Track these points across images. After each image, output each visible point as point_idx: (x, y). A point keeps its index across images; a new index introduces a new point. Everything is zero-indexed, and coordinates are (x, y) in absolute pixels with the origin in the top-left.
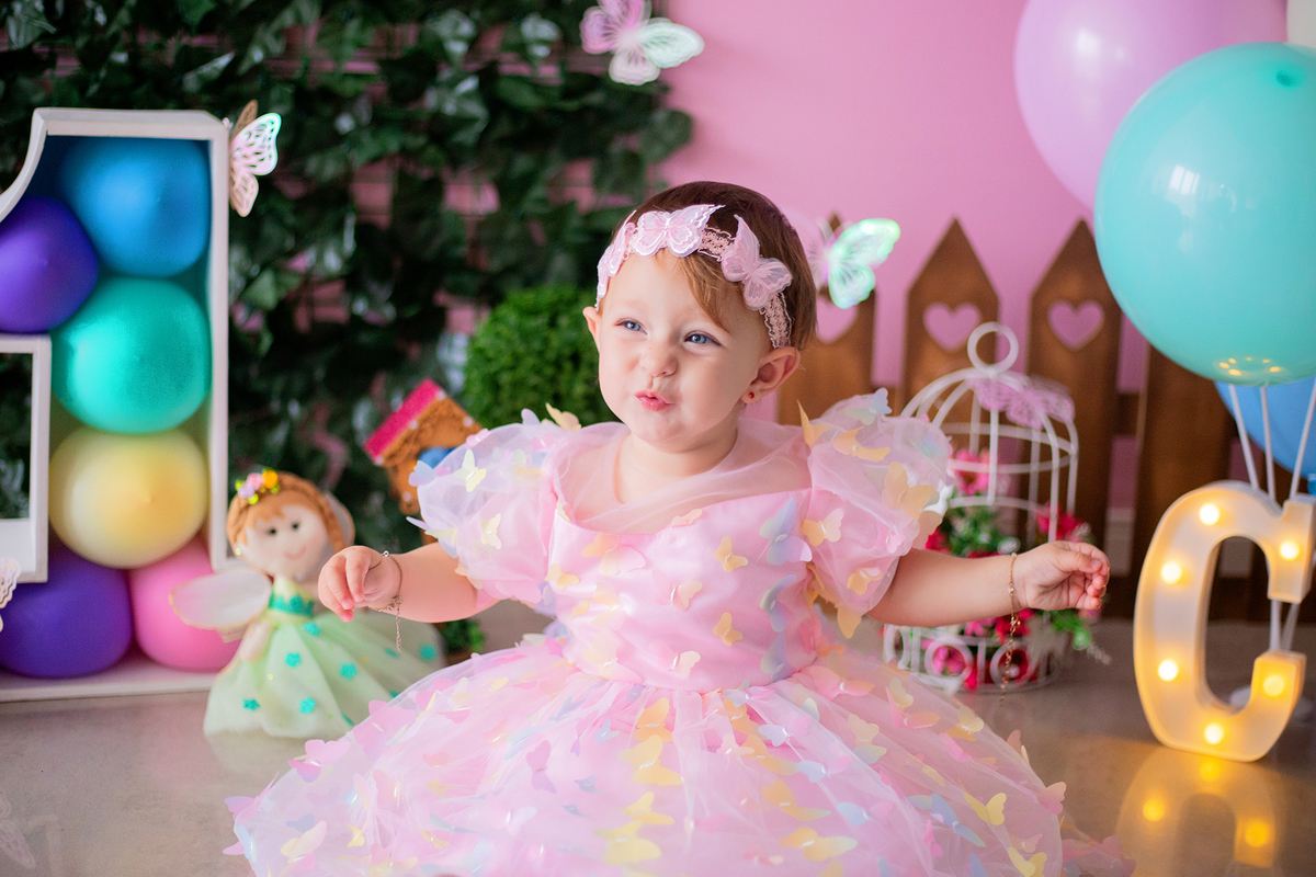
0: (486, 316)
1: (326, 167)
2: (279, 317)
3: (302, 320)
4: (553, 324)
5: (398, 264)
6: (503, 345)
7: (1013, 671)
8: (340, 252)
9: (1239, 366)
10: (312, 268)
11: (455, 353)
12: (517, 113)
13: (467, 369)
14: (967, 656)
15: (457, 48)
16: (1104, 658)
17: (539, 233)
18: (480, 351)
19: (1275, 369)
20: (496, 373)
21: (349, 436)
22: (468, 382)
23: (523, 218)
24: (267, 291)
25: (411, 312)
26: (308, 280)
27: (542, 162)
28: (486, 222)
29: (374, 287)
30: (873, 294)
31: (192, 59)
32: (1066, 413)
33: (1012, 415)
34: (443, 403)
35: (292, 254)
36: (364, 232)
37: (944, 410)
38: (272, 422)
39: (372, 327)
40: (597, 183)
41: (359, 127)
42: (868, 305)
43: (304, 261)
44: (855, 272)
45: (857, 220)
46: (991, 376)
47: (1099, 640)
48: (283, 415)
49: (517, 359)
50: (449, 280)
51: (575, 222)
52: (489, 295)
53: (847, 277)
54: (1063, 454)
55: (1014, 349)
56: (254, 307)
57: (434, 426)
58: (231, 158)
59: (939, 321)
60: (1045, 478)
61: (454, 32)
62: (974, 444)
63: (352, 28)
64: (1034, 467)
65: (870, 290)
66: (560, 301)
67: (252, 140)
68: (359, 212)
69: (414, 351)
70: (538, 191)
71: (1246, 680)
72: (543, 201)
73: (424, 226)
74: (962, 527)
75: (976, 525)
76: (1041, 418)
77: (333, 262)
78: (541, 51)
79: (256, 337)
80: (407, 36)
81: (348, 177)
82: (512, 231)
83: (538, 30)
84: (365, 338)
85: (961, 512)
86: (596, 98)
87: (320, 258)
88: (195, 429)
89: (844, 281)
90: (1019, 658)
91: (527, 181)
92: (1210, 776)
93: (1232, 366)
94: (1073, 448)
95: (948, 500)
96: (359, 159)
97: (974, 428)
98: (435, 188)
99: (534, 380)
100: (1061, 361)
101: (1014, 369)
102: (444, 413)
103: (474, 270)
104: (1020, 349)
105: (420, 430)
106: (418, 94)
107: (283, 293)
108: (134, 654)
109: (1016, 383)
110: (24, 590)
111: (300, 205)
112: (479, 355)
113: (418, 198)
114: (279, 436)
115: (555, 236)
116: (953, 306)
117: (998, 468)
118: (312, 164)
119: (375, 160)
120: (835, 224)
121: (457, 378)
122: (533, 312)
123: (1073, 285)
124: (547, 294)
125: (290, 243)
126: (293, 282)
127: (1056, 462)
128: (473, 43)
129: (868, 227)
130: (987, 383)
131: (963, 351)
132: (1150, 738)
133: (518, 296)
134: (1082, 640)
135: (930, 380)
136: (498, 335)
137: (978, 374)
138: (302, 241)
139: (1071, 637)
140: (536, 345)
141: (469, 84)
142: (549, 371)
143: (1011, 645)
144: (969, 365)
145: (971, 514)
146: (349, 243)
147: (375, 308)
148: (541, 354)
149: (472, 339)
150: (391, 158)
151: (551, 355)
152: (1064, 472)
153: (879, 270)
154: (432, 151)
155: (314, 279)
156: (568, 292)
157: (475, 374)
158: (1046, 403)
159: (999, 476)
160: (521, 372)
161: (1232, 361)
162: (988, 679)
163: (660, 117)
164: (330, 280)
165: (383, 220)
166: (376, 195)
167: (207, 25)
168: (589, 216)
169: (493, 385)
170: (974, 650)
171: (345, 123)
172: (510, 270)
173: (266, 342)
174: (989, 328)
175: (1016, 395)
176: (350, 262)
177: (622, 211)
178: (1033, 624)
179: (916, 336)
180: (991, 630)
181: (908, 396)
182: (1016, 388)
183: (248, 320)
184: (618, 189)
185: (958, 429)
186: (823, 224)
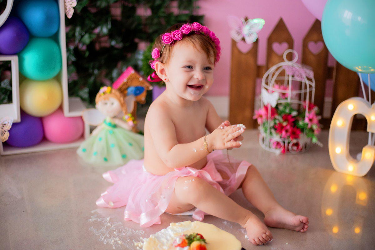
0: (148, 45)
1: (102, 4)
2: (91, 46)
3: (97, 47)
5: (123, 30)
7: (295, 148)
8: (107, 28)
9: (362, 69)
10: (100, 32)
11: (140, 56)
13: (143, 61)
14: (282, 144)
16: (321, 145)
17: (163, 21)
18: (147, 56)
19: (372, 70)
21: (111, 79)
22: (143, 65)
23: (159, 17)
24: (87, 39)
25: (127, 44)
26: (98, 36)
27: (164, 1)
28: (148, 18)
29: (117, 37)
30: (257, 40)
32: (311, 75)
33: (295, 75)
34: (134, 74)
35: (94, 28)
36: (114, 23)
37: (277, 73)
38: (90, 75)
39: (117, 49)
40: (179, 7)
42: (256, 43)
43: (97, 30)
44: (252, 33)
45: (253, 19)
47: (319, 139)
48: (93, 73)
50: (138, 35)
51: (173, 18)
52: (150, 39)
53: (250, 35)
54: (310, 86)
55: (297, 57)
56: (84, 44)
57: (131, 81)
59: (276, 47)
60: (305, 94)
62: (285, 83)
64: (303, 91)
65: (256, 39)
68: (112, 16)
69: (129, 55)
70: (162, 10)
71: (361, 151)
72: (164, 12)
73: (131, 20)
74: (281, 108)
75: (285, 107)
76: (304, 76)
77: (105, 30)
79: (84, 52)
81: (109, 6)
82: (156, 21)
84: (115, 52)
85: (281, 104)
87: (102, 29)
89: (249, 36)
90: (297, 145)
91: (159, 7)
92: (350, 180)
94: (313, 85)
95: (277, 101)
96: (111, 1)
97: (286, 78)
98: (133, 9)
100: (312, 59)
101: (297, 62)
102: (134, 77)
103: (145, 32)
104: (299, 56)
105: (127, 82)
107: (92, 40)
111: (95, 15)
113: (129, 12)
114: (92, 79)
115: (168, 22)
116: (280, 43)
117: (291, 92)
118: (98, 3)
119: (116, 2)
120: (246, 19)
121: (140, 63)
123: (315, 37)
125: (93, 26)
126: (94, 37)
127: (308, 89)
129: (256, 21)
130: (289, 66)
131: (282, 56)
132: (332, 169)
134: (315, 140)
135: (273, 65)
137: (286, 64)
138: (97, 26)
139: (311, 139)
143: (295, 141)
144: (283, 61)
145: (284, 104)
146: (109, 26)
147: (117, 44)
149: (144, 53)
150: (121, 1)
152: (311, 93)
153: (259, 33)
155: (100, 35)
157: (145, 63)
158: (306, 72)
159: (292, 94)
162: (288, 150)
164: (104, 36)
165: (119, 18)
166: (117, 12)
168: (177, 17)
170: (284, 142)
172: (155, 32)
173: (87, 54)
174: (290, 51)
175: (297, 70)
176: (110, 31)
177: (186, 15)
178: (301, 135)
179: (270, 51)
180: (289, 137)
181: (268, 68)
182: (297, 68)
183: (82, 47)
184: (185, 8)
185: (281, 78)
186: (243, 20)
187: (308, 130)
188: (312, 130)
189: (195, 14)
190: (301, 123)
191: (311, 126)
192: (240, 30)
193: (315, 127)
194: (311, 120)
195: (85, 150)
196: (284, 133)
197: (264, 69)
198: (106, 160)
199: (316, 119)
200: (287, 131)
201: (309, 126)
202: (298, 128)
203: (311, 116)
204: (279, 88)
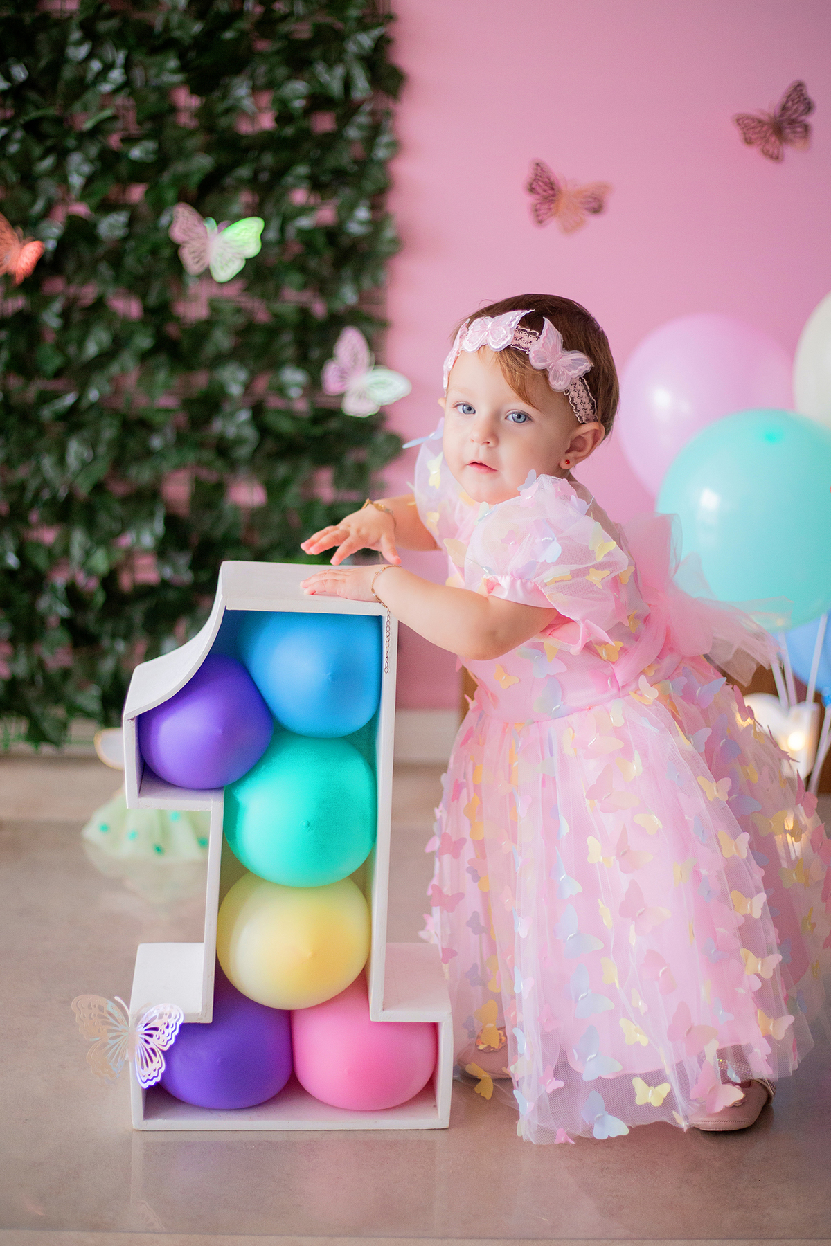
1: (142, 475)
2: (109, 581)
3: (126, 582)
5: (194, 540)
8: (152, 533)
10: (134, 544)
12: (279, 436)
15: (235, 390)
17: (295, 518)
23: (284, 509)
24: (100, 562)
25: (201, 577)
26: (130, 554)
27: (297, 469)
28: (258, 512)
29: (177, 557)
31: (46, 398)
35: (118, 535)
36: (172, 521)
38: (104, 654)
39: (176, 587)
40: (337, 482)
41: (166, 446)
43: (127, 540)
48: (112, 649)
51: (319, 512)
56: (90, 573)
61: (234, 379)
63: (161, 376)
68: (166, 504)
70: (294, 489)
72: (298, 497)
73: (213, 515)
77: (147, 540)
78: (295, 393)
79: (92, 594)
80: (200, 380)
81: (158, 480)
82: (276, 518)
83: (294, 377)
84: (171, 595)
86: (334, 425)
87: (138, 537)
91: (286, 483)
96: (166, 467)
98: (219, 489)
103: (248, 547)
106: (207, 421)
107: (112, 563)
111: (125, 500)
113: (209, 495)
114: (108, 665)
115: (306, 522)
118: (133, 471)
119: (178, 469)
125: (115, 526)
126: (119, 556)
128: (248, 387)
138: (125, 526)
141: (244, 416)
146: (160, 528)
147: (177, 573)
150: (190, 467)
154: (219, 464)
155: (135, 552)
163: (380, 438)
164: (145, 551)
165: (183, 510)
166: (179, 490)
167: (58, 374)
168: (329, 508)
171: (156, 442)
172: (274, 546)
173: (100, 598)
176: (161, 541)
183: (89, 584)
195: (105, 828)
198: (159, 850)
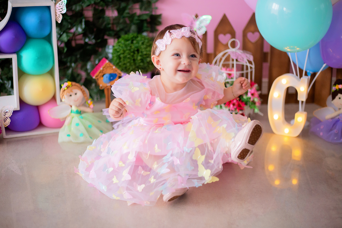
0: (116, 41)
1: (77, 8)
2: (68, 44)
3: (73, 44)
4: (132, 43)
5: (95, 29)
6: (121, 48)
8: (81, 28)
9: (290, 49)
10: (75, 32)
11: (110, 50)
13: (112, 54)
16: (261, 114)
17: (128, 21)
18: (116, 50)
19: (298, 49)
20: (120, 55)
21: (86, 70)
22: (113, 57)
23: (124, 17)
24: (65, 38)
25: (99, 41)
26: (74, 34)
27: (128, 4)
28: (115, 19)
29: (90, 36)
30: (206, 32)
32: (251, 58)
33: (239, 60)
34: (108, 63)
35: (70, 29)
36: (87, 23)
37: (224, 59)
38: (68, 68)
39: (90, 45)
40: (141, 8)
42: (205, 35)
43: (73, 30)
44: (202, 27)
45: (202, 16)
46: (234, 51)
47: (260, 110)
48: (71, 66)
49: (124, 51)
50: (107, 33)
51: (136, 18)
52: (117, 36)
53: (200, 29)
54: (251, 68)
55: (239, 44)
56: (62, 42)
57: (106, 69)
58: (55, 10)
59: (221, 37)
60: (247, 74)
62: (231, 66)
64: (245, 72)
66: (134, 37)
67: (60, 5)
68: (85, 18)
70: (127, 11)
71: (294, 118)
72: (128, 13)
73: (101, 20)
76: (245, 60)
77: (80, 30)
79: (63, 48)
81: (82, 10)
82: (121, 21)
84: (88, 47)
85: (228, 83)
87: (77, 29)
88: (51, 73)
89: (199, 30)
91: (124, 9)
92: (286, 140)
93: (288, 49)
94: (253, 66)
95: (225, 80)
96: (84, 6)
97: (231, 62)
98: (103, 11)
99: (128, 56)
100: (250, 46)
101: (239, 49)
102: (108, 65)
103: (113, 30)
105: (103, 70)
107: (69, 38)
108: (40, 125)
109: (240, 52)
110: (15, 112)
112: (115, 51)
113: (99, 14)
114: (70, 71)
115: (132, 21)
116: (225, 34)
117: (236, 72)
118: (74, 7)
119: (88, 6)
120: (197, 16)
121: (110, 56)
122: (127, 40)
123: (252, 28)
124: (130, 35)
125: (69, 26)
126: (71, 35)
127: (249, 70)
129: (204, 17)
130: (233, 52)
131: (227, 44)
132: (272, 132)
133: (124, 36)
134: (257, 110)
135: (220, 52)
136: (119, 46)
137: (231, 50)
138: (72, 26)
139: (254, 110)
140: (129, 48)
142: (132, 54)
144: (229, 48)
145: (230, 83)
146: (83, 26)
147: (90, 40)
148: (130, 50)
149: (113, 47)
150: (92, 5)
151: (132, 50)
152: (251, 72)
153: (207, 27)
154: (102, 3)
155: (76, 34)
156: (135, 35)
157: (115, 55)
158: (247, 56)
159: (236, 74)
160: (125, 54)
161: (288, 47)
164: (79, 34)
165: (91, 20)
166: (89, 14)
168: (139, 16)
169: (119, 57)
172: (122, 30)
173: (66, 50)
174: (233, 40)
175: (240, 55)
176: (84, 30)
177: (147, 15)
178: (245, 107)
179: (217, 41)
180: (236, 109)
181: (215, 56)
182: (240, 53)
183: (61, 45)
184: (146, 9)
185: (227, 63)
186: (194, 16)
187: (251, 102)
188: (254, 103)
189: (154, 13)
190: (245, 97)
191: (253, 99)
192: (192, 24)
193: (256, 100)
194: (253, 94)
196: (231, 106)
197: (213, 57)
199: (257, 94)
200: (234, 104)
201: (252, 100)
202: (242, 102)
203: (253, 92)
204: (226, 70)
